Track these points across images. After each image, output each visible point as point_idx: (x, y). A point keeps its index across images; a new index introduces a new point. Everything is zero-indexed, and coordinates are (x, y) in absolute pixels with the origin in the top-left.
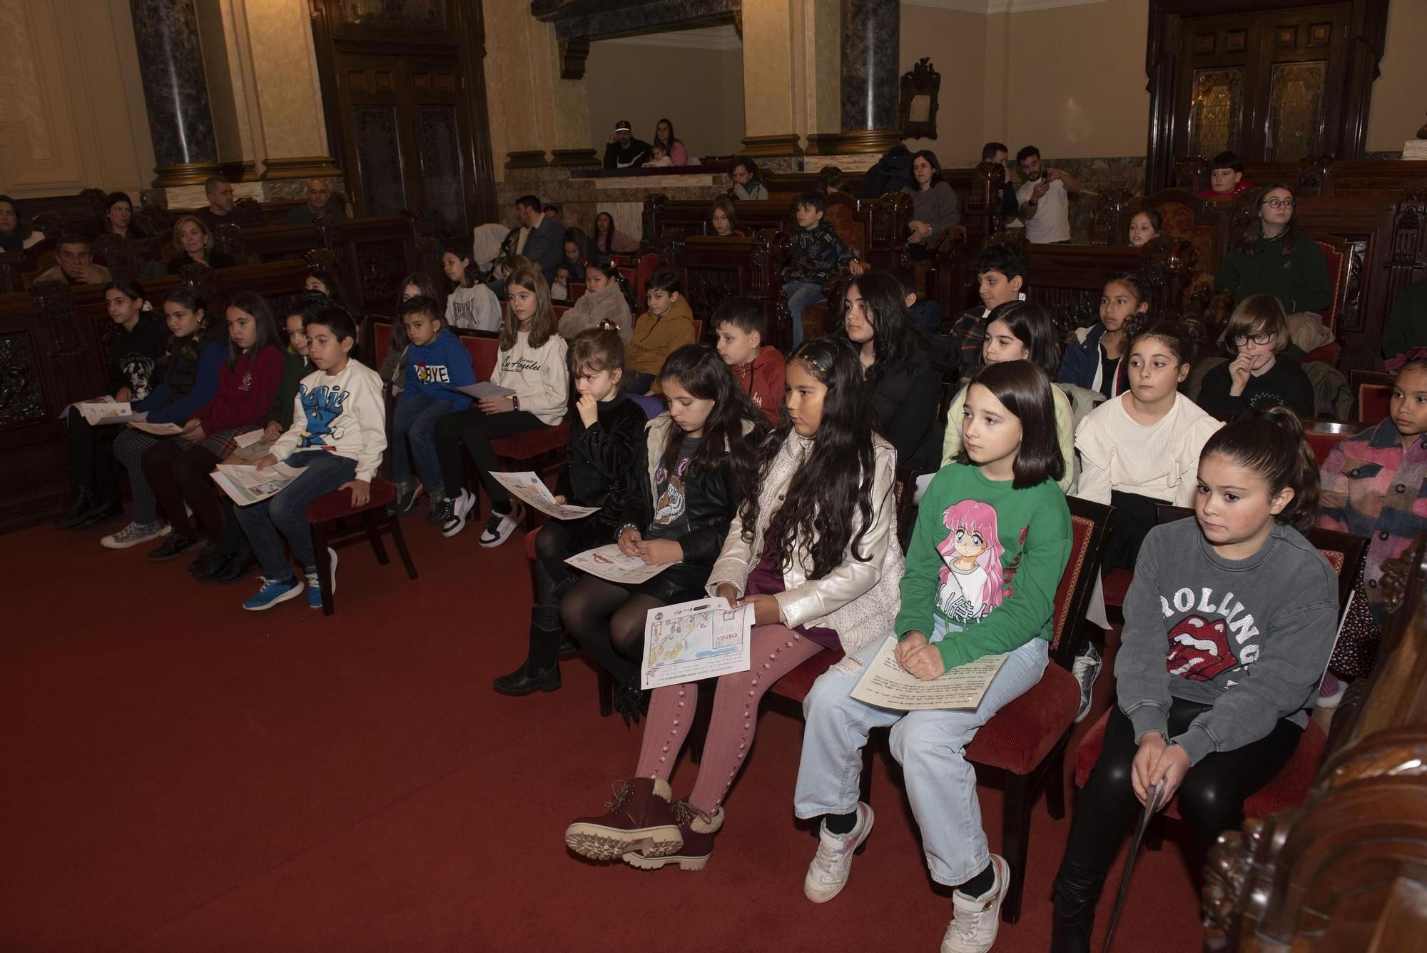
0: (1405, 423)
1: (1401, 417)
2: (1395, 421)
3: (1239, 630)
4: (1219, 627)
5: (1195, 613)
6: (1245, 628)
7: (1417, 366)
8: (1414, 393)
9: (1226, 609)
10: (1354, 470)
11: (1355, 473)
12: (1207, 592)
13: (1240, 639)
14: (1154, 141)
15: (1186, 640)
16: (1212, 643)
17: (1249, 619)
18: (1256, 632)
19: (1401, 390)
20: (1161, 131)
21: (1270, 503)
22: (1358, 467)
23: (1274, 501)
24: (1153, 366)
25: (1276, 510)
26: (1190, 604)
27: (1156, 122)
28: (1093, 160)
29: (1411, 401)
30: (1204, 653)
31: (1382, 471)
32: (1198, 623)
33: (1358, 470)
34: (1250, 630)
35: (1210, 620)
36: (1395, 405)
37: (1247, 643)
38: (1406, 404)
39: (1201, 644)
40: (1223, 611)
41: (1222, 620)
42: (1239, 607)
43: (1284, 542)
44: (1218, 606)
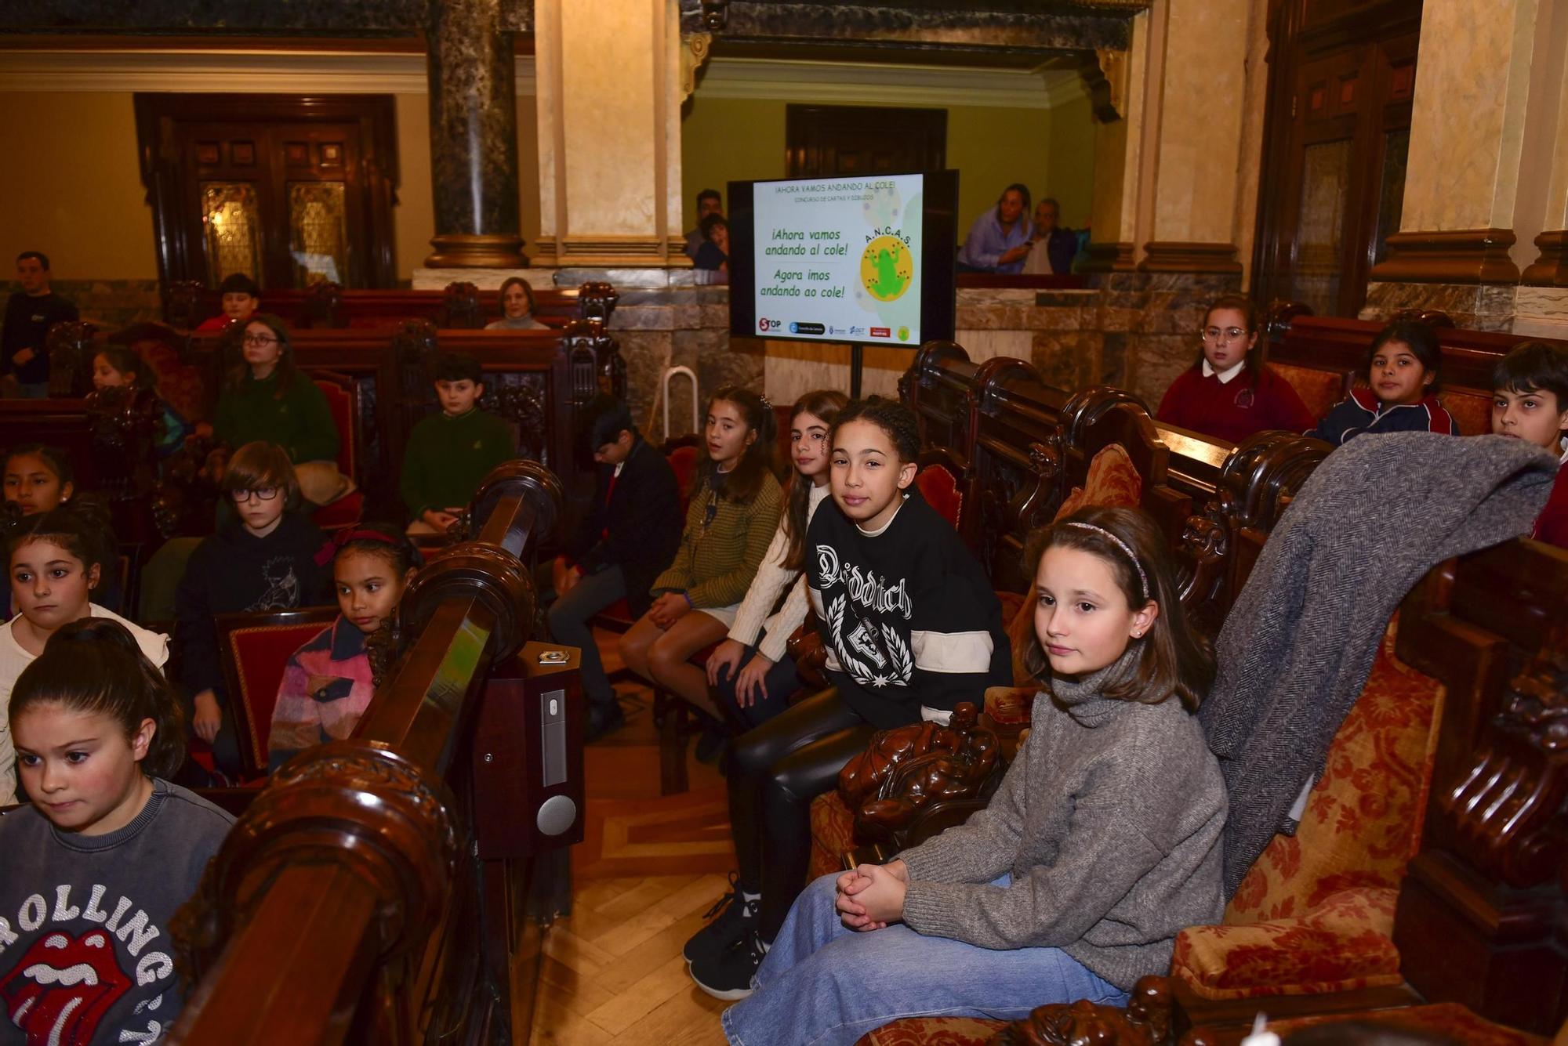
0: (366, 620)
1: (359, 615)
2: (352, 621)
3: (130, 936)
4: (97, 941)
5: (51, 928)
6: (139, 931)
7: (352, 550)
8: (360, 583)
9: (98, 910)
10: (319, 691)
11: (323, 694)
12: (63, 891)
13: (133, 950)
14: (166, 262)
15: (43, 974)
16: (85, 967)
17: (142, 918)
18: (154, 932)
19: (344, 584)
20: (171, 249)
21: (130, 747)
22: (324, 685)
23: (134, 742)
24: (51, 576)
25: (140, 753)
26: (41, 918)
27: (163, 239)
28: (92, 283)
29: (362, 594)
30: (80, 987)
31: (355, 686)
32: (59, 942)
33: (326, 690)
34: (145, 931)
35: (77, 930)
36: (346, 603)
37: (144, 952)
38: (357, 599)
39: (70, 976)
40: (92, 914)
41: (99, 929)
42: (125, 904)
43: (173, 799)
44: (83, 909)
